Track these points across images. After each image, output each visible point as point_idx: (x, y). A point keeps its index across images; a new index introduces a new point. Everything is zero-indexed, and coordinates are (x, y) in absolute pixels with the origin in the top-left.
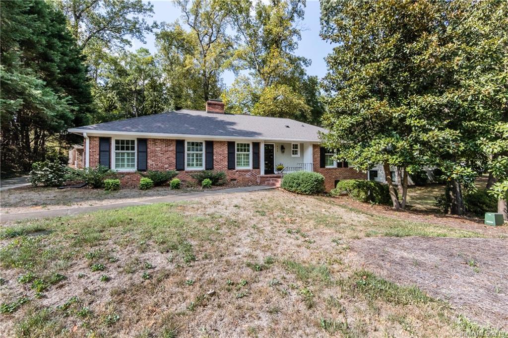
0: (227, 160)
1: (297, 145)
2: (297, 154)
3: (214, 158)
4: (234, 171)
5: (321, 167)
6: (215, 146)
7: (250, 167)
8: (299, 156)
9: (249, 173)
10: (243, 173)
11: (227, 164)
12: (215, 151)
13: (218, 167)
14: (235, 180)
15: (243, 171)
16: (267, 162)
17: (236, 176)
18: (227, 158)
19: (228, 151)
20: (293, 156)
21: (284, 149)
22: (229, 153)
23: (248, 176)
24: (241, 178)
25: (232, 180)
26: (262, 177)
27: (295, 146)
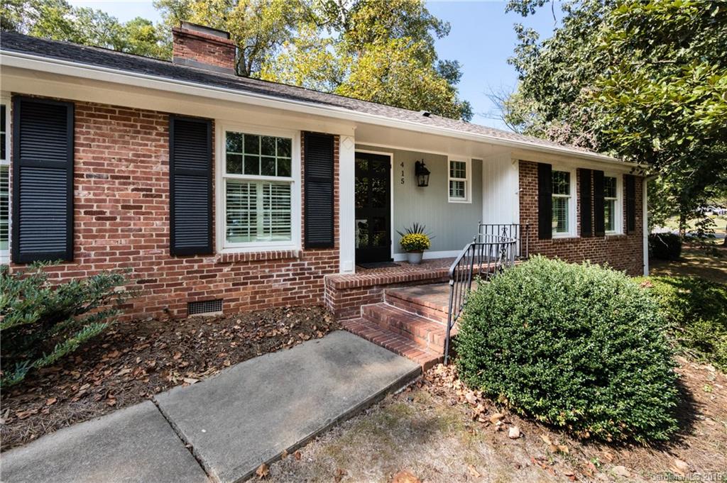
0: (166, 208)
1: (462, 165)
2: (462, 194)
3: (82, 194)
4: (206, 261)
5: (541, 237)
6: (85, 133)
7: (293, 243)
8: (470, 201)
9: (288, 270)
10: (257, 271)
11: (166, 230)
12: (83, 156)
13: (107, 243)
14: (213, 303)
15: (258, 260)
16: (364, 221)
17: (219, 286)
18: (165, 197)
19: (172, 163)
20: (451, 200)
21: (428, 173)
22: (173, 175)
23: (279, 281)
24: (244, 294)
25: (193, 306)
26: (343, 289)
27: (459, 168)
